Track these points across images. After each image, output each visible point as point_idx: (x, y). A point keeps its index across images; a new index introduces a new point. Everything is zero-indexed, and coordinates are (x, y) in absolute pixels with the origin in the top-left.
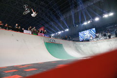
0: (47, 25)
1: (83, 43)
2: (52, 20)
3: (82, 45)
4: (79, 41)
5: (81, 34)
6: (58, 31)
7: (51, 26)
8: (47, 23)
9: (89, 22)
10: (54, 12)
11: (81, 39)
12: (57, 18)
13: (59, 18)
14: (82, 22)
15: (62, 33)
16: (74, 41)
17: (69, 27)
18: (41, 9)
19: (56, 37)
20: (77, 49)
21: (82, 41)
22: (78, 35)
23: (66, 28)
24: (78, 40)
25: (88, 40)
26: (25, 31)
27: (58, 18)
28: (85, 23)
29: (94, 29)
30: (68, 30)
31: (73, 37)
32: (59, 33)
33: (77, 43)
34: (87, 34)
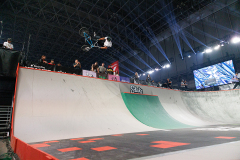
0: (124, 58)
1: (204, 93)
2: (134, 47)
3: (201, 99)
4: (194, 89)
5: (198, 74)
6: (146, 69)
7: (132, 59)
8: (124, 53)
9: (217, 48)
10: (138, 30)
11: (198, 85)
12: (144, 41)
13: (149, 41)
14: (199, 48)
15: (156, 73)
17: (172, 60)
18: (112, 27)
20: (191, 108)
21: (203, 90)
22: (191, 77)
23: (164, 62)
25: (216, 88)
27: (146, 41)
28: (208, 51)
29: (230, 62)
30: (168, 66)
32: (151, 72)
33: (191, 93)
34: (213, 73)
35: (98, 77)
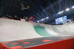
0: (34, 16)
1: (58, 26)
2: (38, 12)
3: (57, 27)
5: (57, 20)
6: (41, 19)
7: (37, 16)
8: (34, 14)
9: (62, 12)
10: (38, 7)
11: (57, 23)
12: (40, 10)
14: (57, 12)
15: (44, 20)
16: (52, 25)
17: (49, 16)
18: (30, 6)
22: (55, 21)
23: (47, 16)
25: (62, 24)
26: (21, 20)
28: (59, 13)
29: (66, 16)
30: (48, 18)
31: (52, 22)
32: (42, 20)
33: (54, 26)
34: (61, 20)
35: (26, 21)
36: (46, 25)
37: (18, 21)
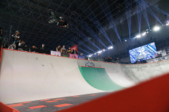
0: (81, 43)
1: (136, 65)
2: (88, 35)
3: (134, 69)
4: (129, 63)
5: (132, 52)
6: (97, 50)
7: (87, 43)
8: (81, 39)
9: (144, 34)
10: (90, 23)
11: (133, 60)
12: (95, 31)
13: (98, 31)
14: (133, 35)
15: (103, 53)
16: (122, 63)
17: (114, 44)
18: (72, 21)
19: (95, 59)
20: (128, 75)
22: (128, 55)
23: (109, 45)
24: (128, 61)
25: (143, 62)
27: (96, 31)
28: (138, 36)
29: (153, 44)
30: (111, 47)
31: (121, 57)
32: (100, 52)
33: (127, 66)
34: (142, 52)
36: (107, 63)
37: (45, 56)
